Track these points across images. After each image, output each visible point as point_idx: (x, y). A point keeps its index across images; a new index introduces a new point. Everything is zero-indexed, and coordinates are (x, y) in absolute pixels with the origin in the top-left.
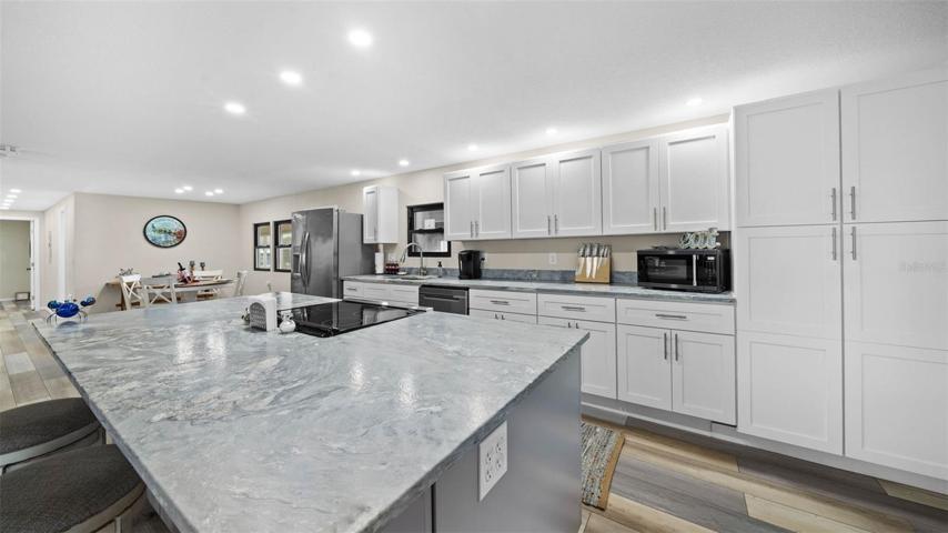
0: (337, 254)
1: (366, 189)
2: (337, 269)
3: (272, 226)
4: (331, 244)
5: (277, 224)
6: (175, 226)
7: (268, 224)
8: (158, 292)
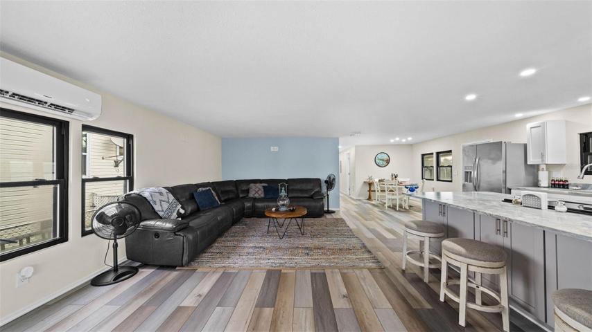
0: (505, 172)
1: (529, 125)
2: (505, 182)
3: (435, 155)
4: (500, 166)
5: (438, 154)
6: (385, 157)
7: (432, 154)
8: (391, 186)
